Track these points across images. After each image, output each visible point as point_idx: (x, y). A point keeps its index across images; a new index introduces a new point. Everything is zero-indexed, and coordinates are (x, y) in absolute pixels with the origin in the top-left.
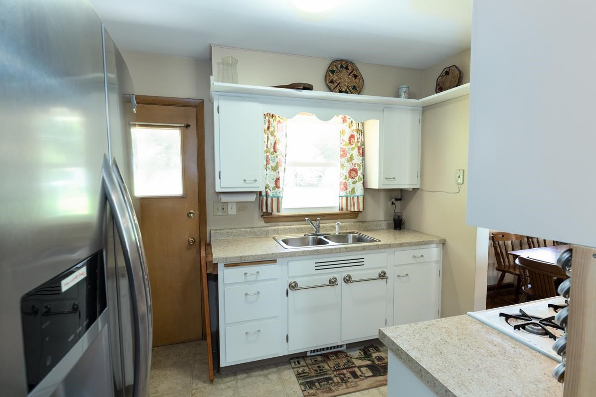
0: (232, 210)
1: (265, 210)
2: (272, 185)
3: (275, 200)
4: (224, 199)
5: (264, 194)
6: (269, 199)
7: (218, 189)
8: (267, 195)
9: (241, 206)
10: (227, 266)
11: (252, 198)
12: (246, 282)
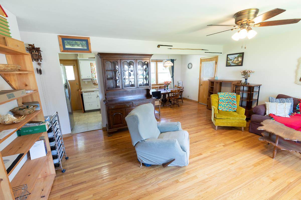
0: (86, 83)
1: (93, 82)
2: (95, 77)
3: (95, 80)
4: (84, 80)
5: (93, 79)
6: (94, 80)
7: (82, 78)
8: (94, 79)
9: (88, 82)
10: (84, 92)
11: (90, 80)
12: (88, 95)
